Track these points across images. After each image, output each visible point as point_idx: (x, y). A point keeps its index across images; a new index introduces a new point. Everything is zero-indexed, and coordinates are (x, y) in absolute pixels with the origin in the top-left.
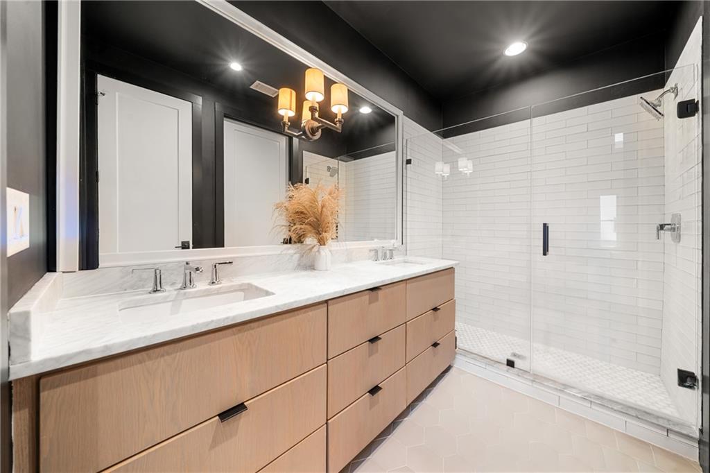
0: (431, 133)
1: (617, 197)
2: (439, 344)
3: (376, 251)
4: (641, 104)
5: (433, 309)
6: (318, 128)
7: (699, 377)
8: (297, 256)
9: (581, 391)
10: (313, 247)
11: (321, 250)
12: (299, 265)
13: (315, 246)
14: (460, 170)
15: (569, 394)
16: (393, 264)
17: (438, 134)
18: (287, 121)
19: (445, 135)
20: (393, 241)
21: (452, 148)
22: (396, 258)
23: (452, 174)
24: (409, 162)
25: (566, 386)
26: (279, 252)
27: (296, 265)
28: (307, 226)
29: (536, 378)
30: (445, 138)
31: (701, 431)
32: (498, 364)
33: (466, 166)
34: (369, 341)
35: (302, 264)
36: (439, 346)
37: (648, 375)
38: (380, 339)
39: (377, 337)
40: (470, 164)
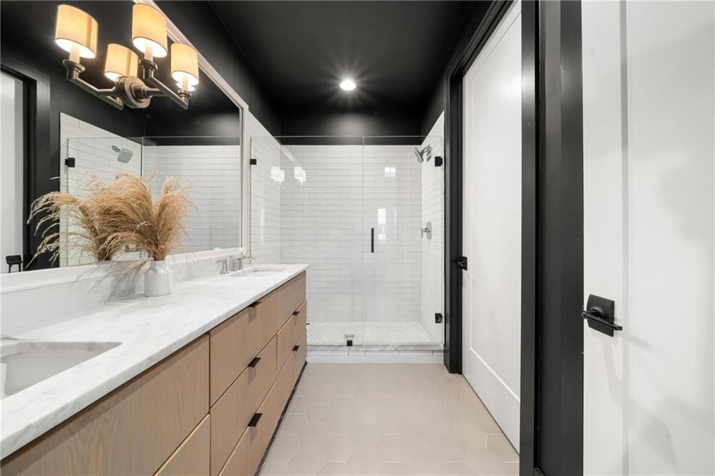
0: (273, 137)
1: (387, 211)
2: (298, 347)
3: (225, 262)
4: (416, 153)
5: (294, 314)
6: (149, 93)
7: (443, 315)
8: (109, 280)
9: (393, 346)
10: (142, 265)
11: (157, 267)
12: (113, 294)
13: (145, 262)
14: (296, 178)
15: (388, 351)
16: (244, 274)
17: (277, 139)
18: (78, 62)
19: (284, 142)
20: (241, 249)
21: (288, 156)
22: (246, 268)
23: (286, 180)
24: (253, 162)
25: (385, 346)
26: (74, 278)
27: (109, 294)
28: (126, 234)
29: (367, 347)
30: (284, 144)
31: (445, 345)
32: (341, 348)
33: (300, 174)
34: (249, 365)
35: (118, 292)
36: (299, 348)
37: (415, 323)
38: (259, 359)
39: (255, 358)
40: (304, 173)
